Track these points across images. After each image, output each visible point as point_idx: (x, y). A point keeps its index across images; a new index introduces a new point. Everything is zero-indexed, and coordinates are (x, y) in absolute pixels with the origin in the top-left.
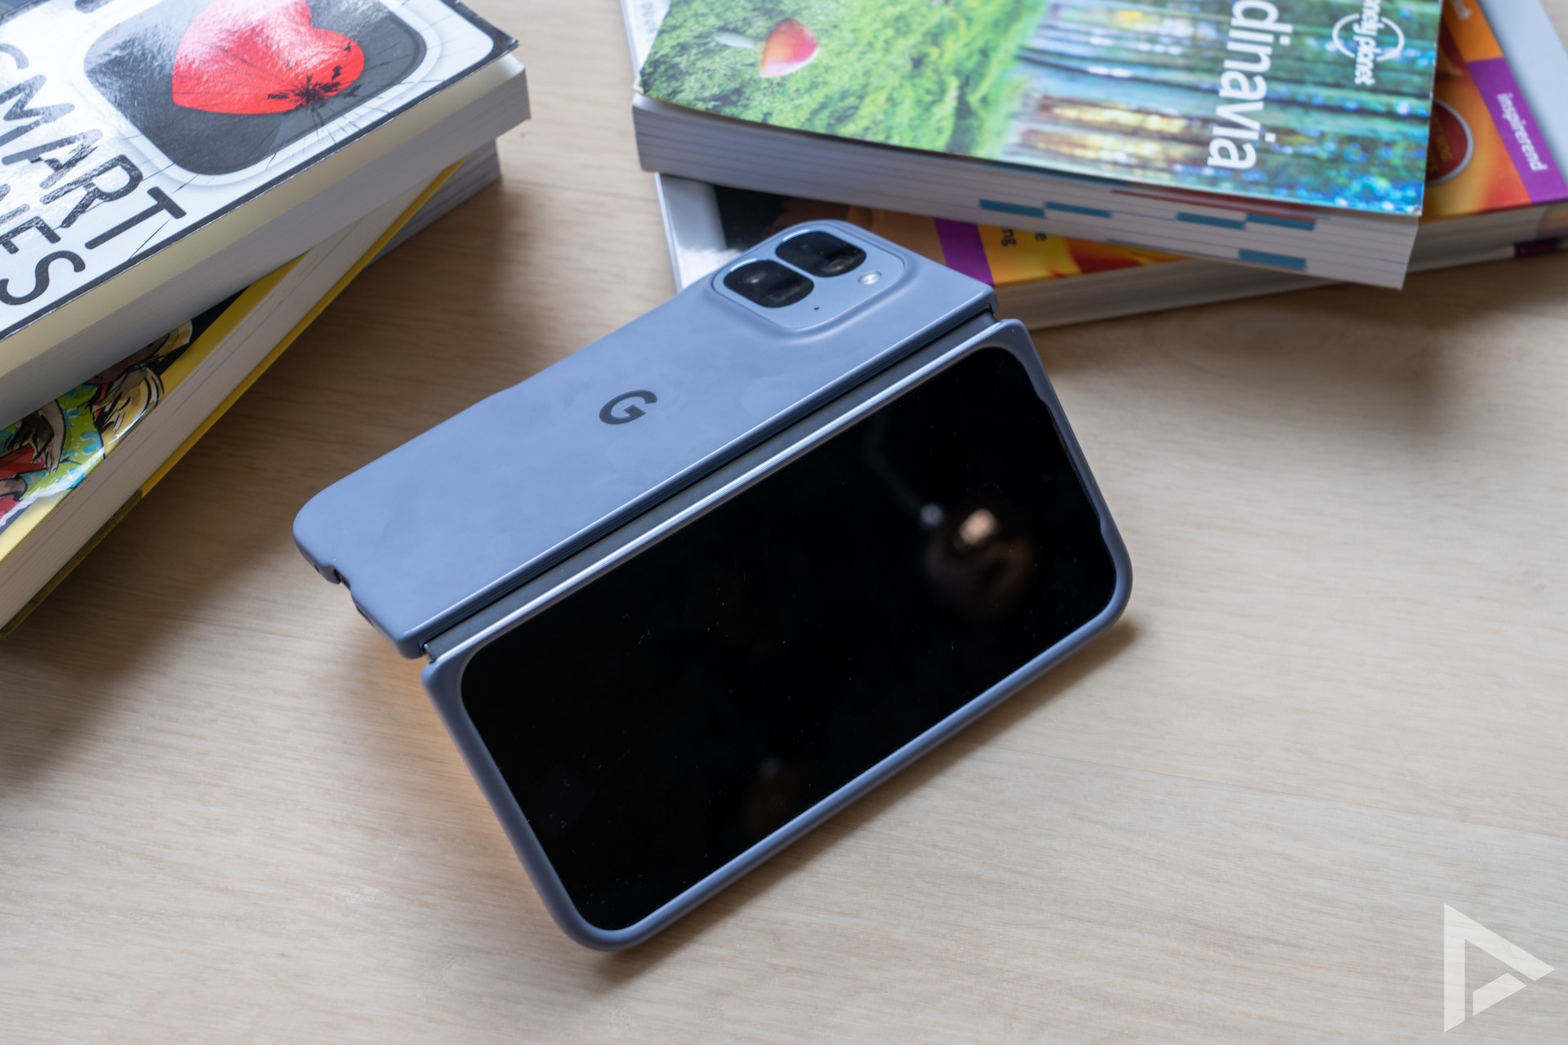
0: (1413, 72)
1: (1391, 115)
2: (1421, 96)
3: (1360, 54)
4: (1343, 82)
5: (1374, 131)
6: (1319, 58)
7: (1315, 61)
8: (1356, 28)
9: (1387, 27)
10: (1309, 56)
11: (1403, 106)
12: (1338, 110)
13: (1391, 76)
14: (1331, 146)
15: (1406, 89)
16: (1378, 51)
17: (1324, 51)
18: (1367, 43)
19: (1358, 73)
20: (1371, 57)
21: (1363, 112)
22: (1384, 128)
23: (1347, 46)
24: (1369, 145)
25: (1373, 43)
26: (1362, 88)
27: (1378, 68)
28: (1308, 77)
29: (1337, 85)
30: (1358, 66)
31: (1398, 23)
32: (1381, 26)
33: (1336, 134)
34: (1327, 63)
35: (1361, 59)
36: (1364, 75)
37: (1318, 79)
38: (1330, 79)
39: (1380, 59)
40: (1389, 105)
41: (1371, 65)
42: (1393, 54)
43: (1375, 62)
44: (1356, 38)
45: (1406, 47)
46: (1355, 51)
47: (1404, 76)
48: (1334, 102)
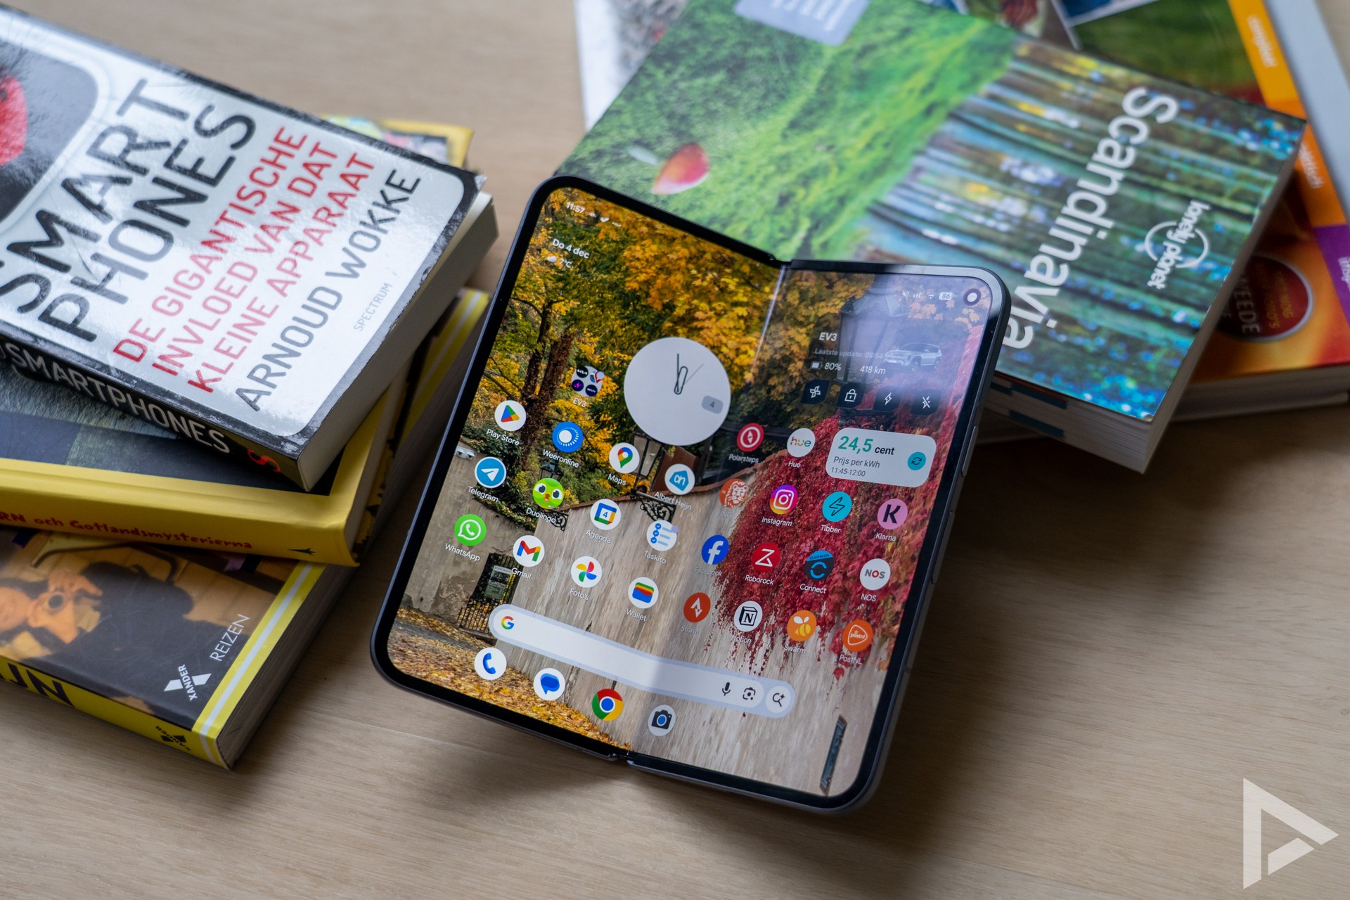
0: (1203, 283)
1: (1166, 321)
2: (1200, 308)
3: (1163, 259)
4: (1137, 282)
5: (1145, 334)
6: (1126, 256)
7: (1120, 259)
8: (1169, 234)
9: (1198, 237)
10: (1117, 252)
11: (1180, 315)
12: (1119, 307)
13: (1182, 284)
14: (1101, 341)
15: (1191, 299)
16: (1180, 258)
17: (1132, 250)
18: (1174, 250)
19: (1153, 276)
20: (1172, 263)
21: (1144, 314)
22: (1155, 332)
23: (1154, 249)
24: (1135, 345)
25: (1179, 249)
26: (1152, 291)
27: (1174, 274)
28: (1109, 273)
29: (1130, 285)
30: (1156, 270)
31: (1209, 235)
32: (1192, 236)
33: (1110, 330)
34: (1131, 262)
35: (1162, 264)
36: (1158, 280)
37: (1116, 275)
38: (1126, 278)
39: (1178, 266)
40: (1169, 311)
41: (1168, 271)
42: (1193, 263)
43: (1173, 268)
44: (1165, 243)
45: (1208, 259)
46: (1160, 255)
47: (1194, 286)
48: (1123, 300)
